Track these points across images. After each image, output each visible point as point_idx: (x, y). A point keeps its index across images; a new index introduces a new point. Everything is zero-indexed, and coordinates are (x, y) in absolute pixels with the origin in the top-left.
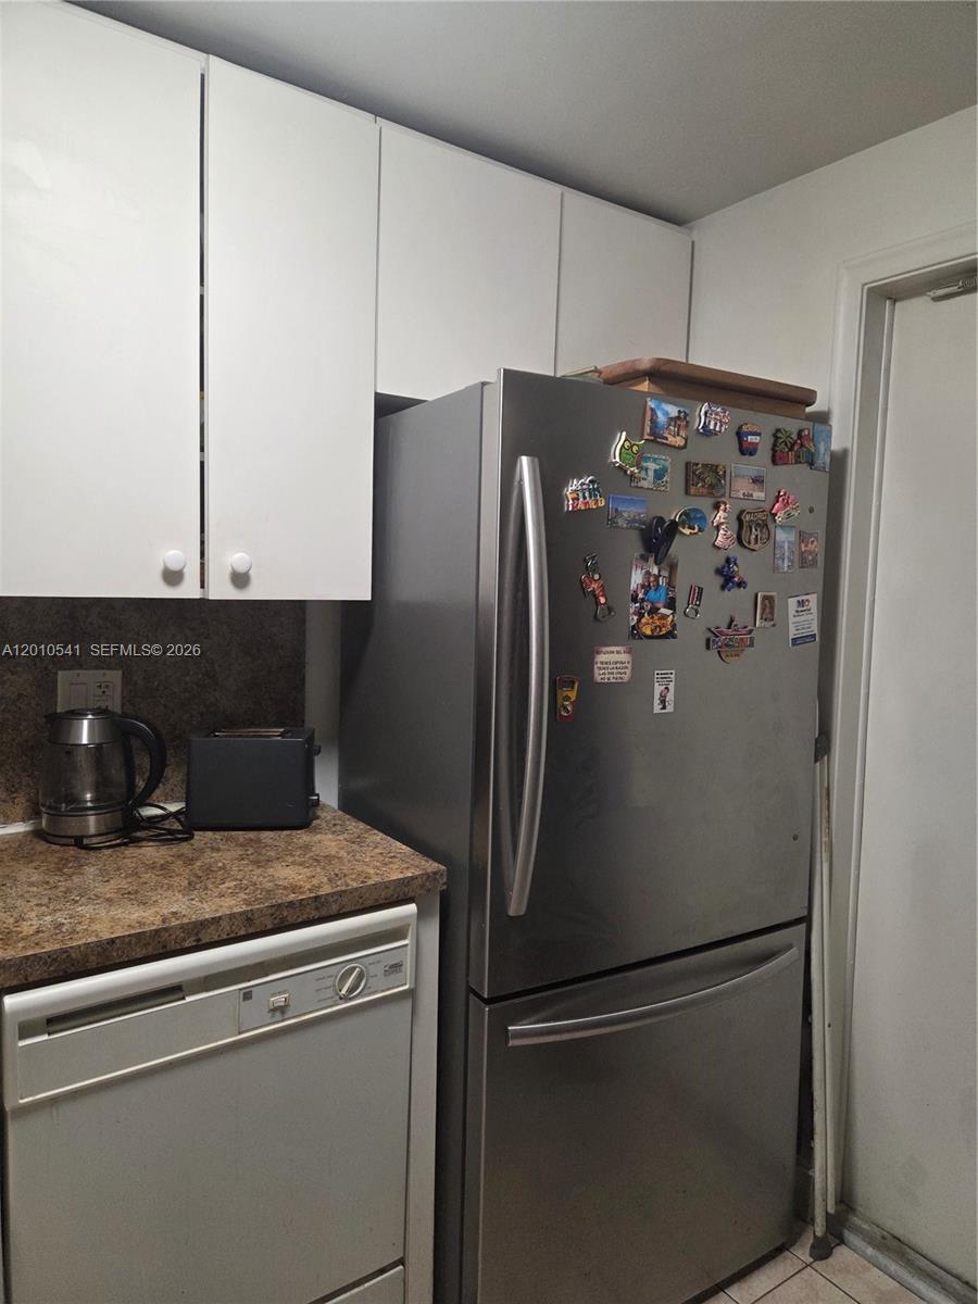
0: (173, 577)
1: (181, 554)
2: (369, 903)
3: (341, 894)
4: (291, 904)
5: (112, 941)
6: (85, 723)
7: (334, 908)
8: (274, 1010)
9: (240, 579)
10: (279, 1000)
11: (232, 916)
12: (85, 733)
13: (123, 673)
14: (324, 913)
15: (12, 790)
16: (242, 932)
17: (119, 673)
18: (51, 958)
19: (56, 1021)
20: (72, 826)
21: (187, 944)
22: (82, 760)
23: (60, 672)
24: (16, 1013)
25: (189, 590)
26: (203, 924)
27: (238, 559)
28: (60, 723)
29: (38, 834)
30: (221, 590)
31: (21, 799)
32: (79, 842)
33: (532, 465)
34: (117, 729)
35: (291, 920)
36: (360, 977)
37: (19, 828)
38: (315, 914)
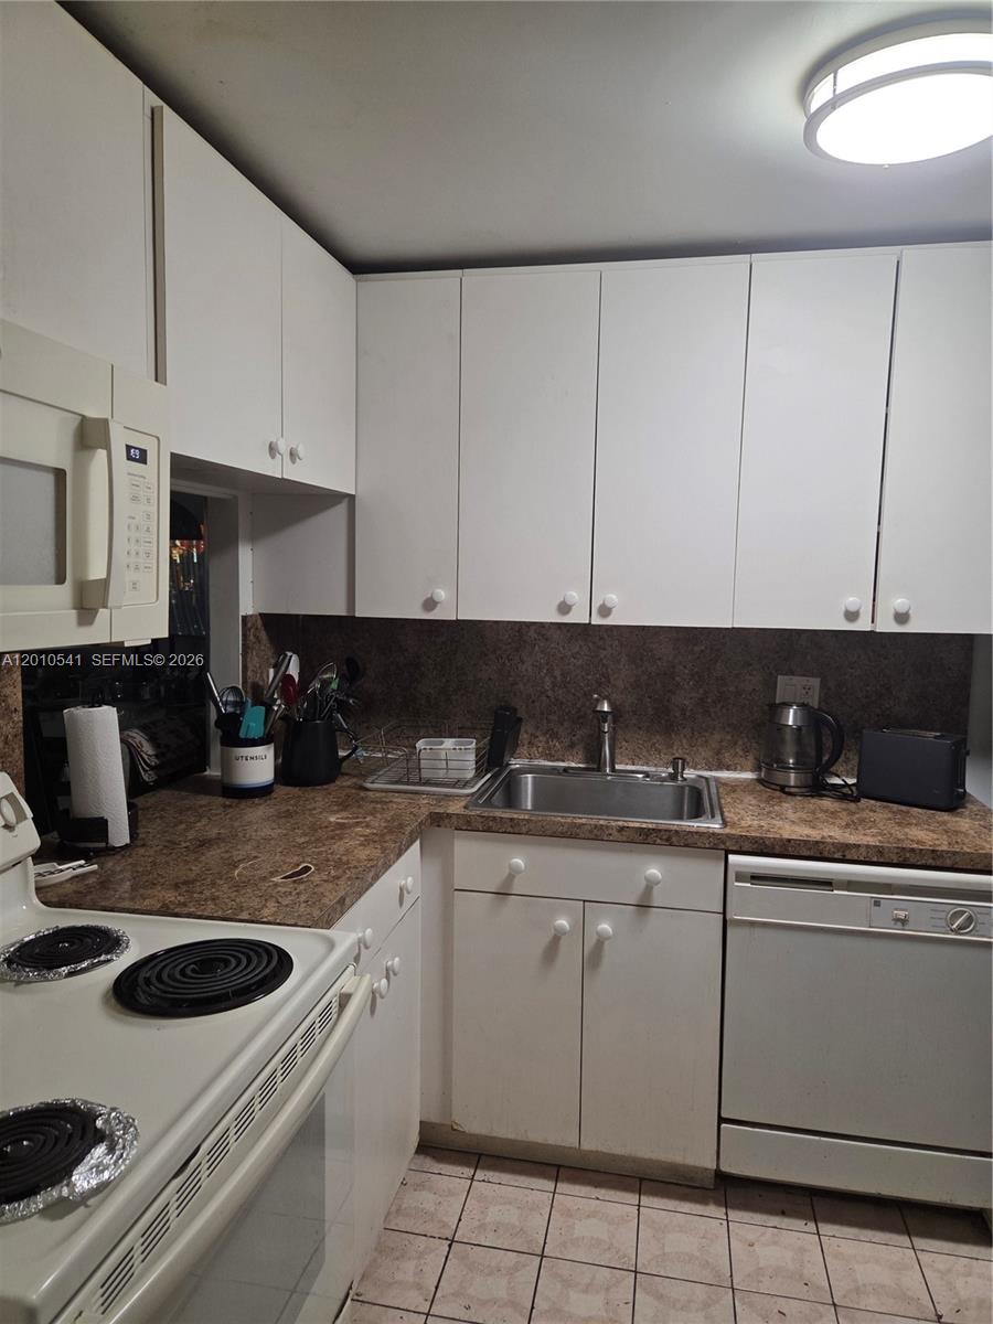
0: (852, 616)
1: (858, 599)
2: (979, 867)
3: (955, 853)
4: (913, 850)
5: (789, 840)
6: (792, 711)
7: (948, 863)
8: (897, 920)
9: (902, 618)
10: (902, 914)
11: (868, 846)
12: (791, 717)
13: (821, 682)
14: (939, 863)
15: (746, 751)
16: (875, 859)
17: (818, 680)
18: (755, 840)
19: (756, 878)
20: (779, 777)
21: (836, 856)
22: (789, 737)
23: (779, 677)
24: (735, 865)
25: (863, 625)
26: (847, 846)
27: (900, 603)
28: (776, 709)
29: (759, 781)
30: (886, 625)
31: (751, 757)
32: (783, 789)
34: (812, 717)
35: (912, 861)
36: (970, 919)
37: (749, 776)
38: (930, 862)
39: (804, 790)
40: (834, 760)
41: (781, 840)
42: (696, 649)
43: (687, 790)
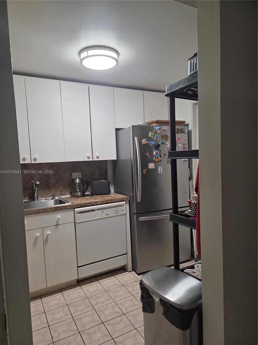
0: (89, 158)
1: (89, 154)
2: (118, 201)
3: (114, 199)
4: (108, 200)
5: (86, 203)
6: (77, 180)
7: (114, 201)
8: (106, 214)
9: (98, 157)
10: (107, 213)
11: (100, 201)
12: (78, 181)
14: (112, 202)
15: (67, 190)
16: (102, 203)
17: (81, 173)
18: (79, 205)
19: (80, 213)
20: (76, 194)
21: (95, 204)
22: (77, 185)
23: (73, 173)
24: (76, 211)
25: (91, 159)
26: (97, 202)
27: (97, 154)
28: (74, 180)
29: (71, 196)
30: (95, 159)
31: (69, 192)
32: (78, 196)
33: (137, 138)
34: (82, 180)
35: (108, 202)
36: (118, 211)
37: (69, 196)
38: (111, 202)
39: (82, 196)
40: (87, 189)
41: (85, 203)
42: (54, 168)
43: (58, 201)
